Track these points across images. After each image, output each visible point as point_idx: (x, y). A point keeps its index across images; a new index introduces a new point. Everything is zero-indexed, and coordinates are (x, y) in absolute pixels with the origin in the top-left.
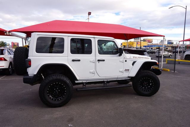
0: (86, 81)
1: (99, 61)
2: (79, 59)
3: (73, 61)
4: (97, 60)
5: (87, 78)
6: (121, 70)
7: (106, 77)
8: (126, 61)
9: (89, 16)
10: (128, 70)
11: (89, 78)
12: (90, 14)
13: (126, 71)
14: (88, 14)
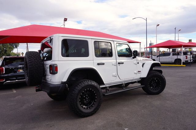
0: (109, 85)
1: (119, 63)
2: (103, 63)
3: (98, 64)
4: (117, 63)
5: (111, 82)
6: (136, 72)
7: (125, 80)
8: (138, 63)
9: (65, 22)
10: (140, 71)
11: (112, 82)
12: (66, 20)
13: (138, 73)
14: (64, 20)
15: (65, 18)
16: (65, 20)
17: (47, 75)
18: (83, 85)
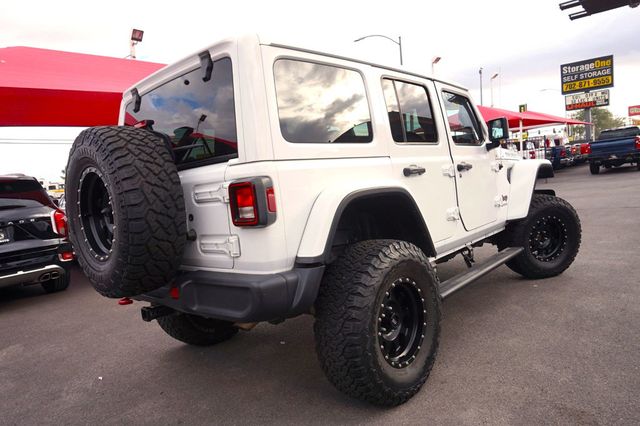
1: (459, 168)
3: (408, 172)
4: (456, 167)
6: (498, 199)
8: (500, 167)
9: (134, 44)
10: (506, 198)
14: (133, 39)
15: (135, 31)
16: (137, 37)
17: (204, 236)
18: (386, 264)
